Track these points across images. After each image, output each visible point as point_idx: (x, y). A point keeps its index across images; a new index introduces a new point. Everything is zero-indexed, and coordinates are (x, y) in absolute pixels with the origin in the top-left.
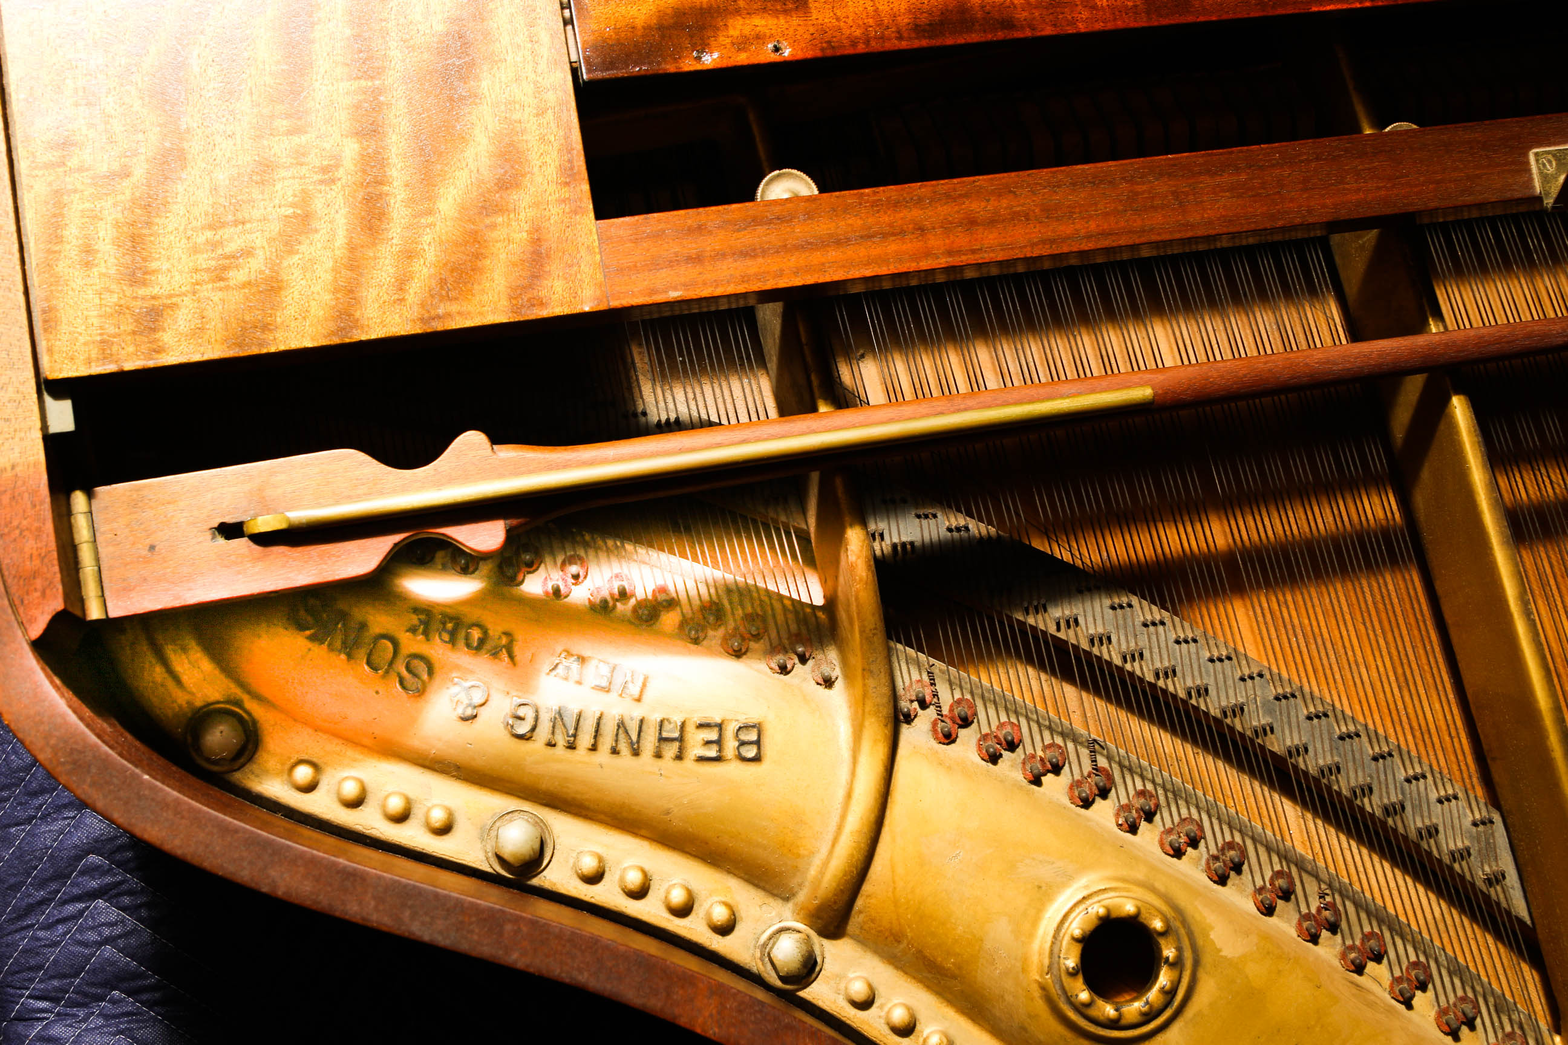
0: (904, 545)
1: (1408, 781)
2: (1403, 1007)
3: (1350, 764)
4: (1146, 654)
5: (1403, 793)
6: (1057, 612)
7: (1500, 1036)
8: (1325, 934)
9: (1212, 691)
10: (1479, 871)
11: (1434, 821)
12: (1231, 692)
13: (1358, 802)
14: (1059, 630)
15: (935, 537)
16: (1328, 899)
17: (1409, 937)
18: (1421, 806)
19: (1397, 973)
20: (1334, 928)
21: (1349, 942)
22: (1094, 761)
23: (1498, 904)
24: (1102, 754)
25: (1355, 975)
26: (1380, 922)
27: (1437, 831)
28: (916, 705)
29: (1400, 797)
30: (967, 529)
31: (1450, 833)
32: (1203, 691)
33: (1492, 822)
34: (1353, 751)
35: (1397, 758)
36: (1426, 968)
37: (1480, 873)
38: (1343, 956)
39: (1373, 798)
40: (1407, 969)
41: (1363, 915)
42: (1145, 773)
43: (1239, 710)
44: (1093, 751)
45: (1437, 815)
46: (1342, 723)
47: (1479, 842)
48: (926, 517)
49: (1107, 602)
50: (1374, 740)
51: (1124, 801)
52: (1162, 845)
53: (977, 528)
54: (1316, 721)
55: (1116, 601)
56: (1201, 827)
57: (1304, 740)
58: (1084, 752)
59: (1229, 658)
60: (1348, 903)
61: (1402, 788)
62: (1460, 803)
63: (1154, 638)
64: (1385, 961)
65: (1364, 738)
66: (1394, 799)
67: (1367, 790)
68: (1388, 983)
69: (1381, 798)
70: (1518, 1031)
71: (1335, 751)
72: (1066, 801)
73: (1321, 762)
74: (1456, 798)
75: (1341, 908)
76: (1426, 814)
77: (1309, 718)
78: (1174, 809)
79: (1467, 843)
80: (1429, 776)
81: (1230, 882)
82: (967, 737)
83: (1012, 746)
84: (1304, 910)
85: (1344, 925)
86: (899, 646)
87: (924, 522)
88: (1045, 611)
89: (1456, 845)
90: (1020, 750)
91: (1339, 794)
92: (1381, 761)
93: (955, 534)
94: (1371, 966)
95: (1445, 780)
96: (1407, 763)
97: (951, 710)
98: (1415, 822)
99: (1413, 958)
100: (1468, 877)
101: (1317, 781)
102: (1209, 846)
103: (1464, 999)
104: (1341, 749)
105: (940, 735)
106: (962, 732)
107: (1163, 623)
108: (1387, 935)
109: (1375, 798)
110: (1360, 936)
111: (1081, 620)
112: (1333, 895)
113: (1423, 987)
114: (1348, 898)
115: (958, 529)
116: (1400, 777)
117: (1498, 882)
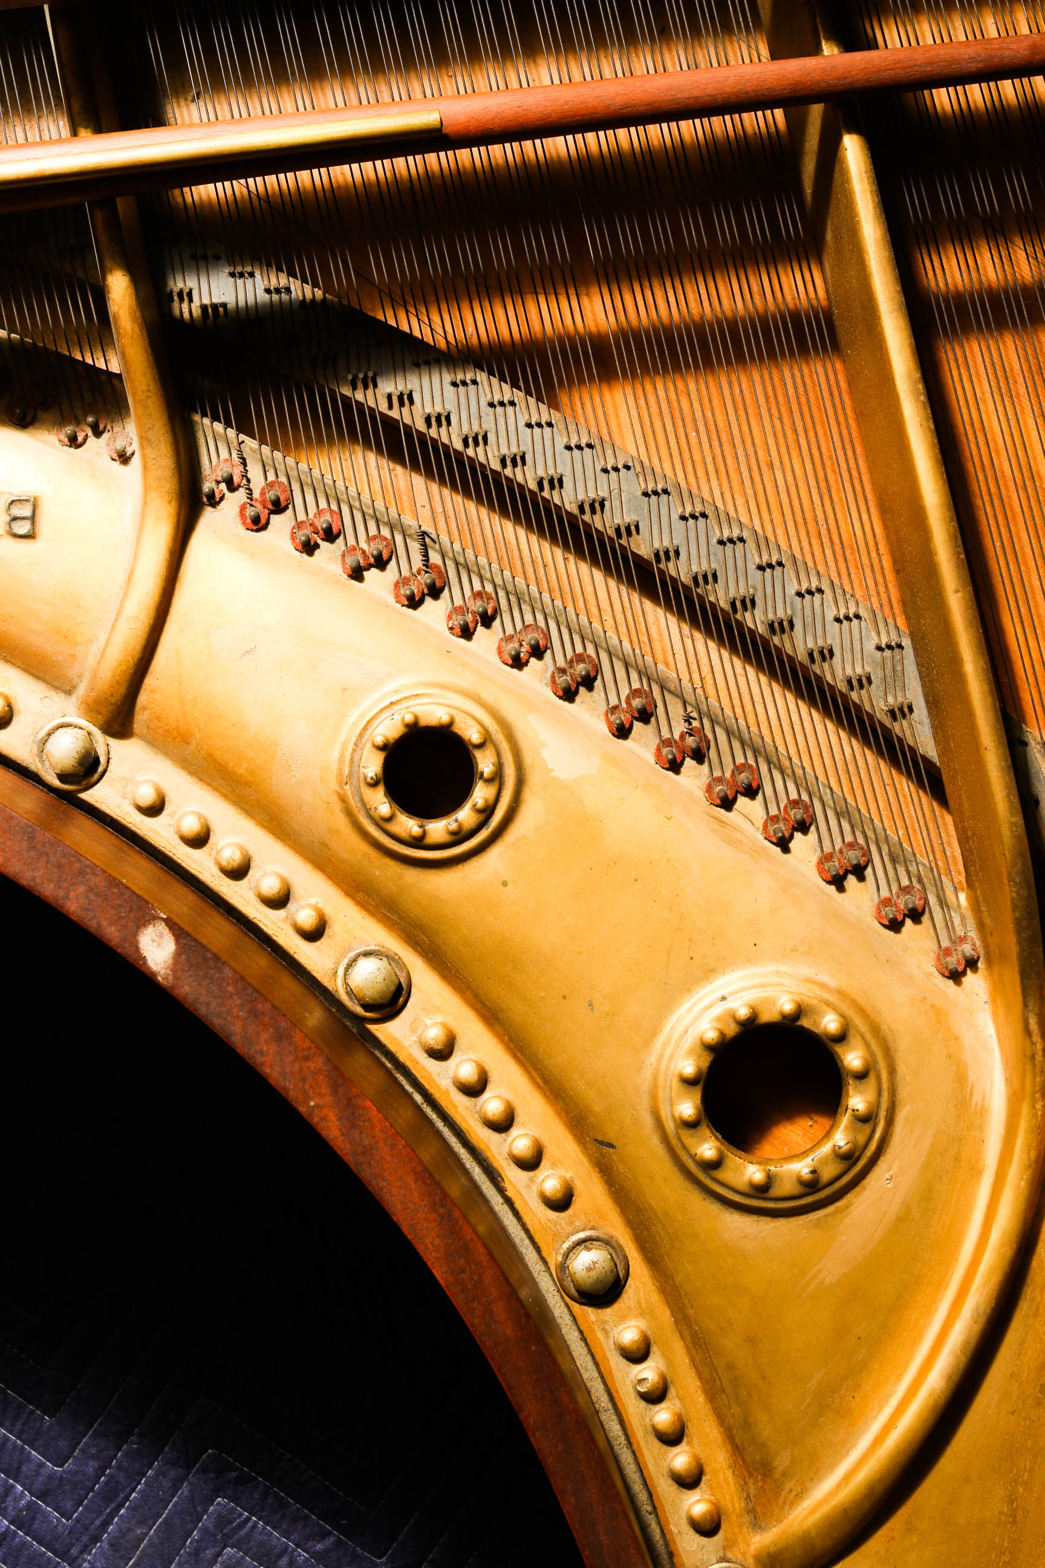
0: (215, 307)
1: (799, 594)
2: (779, 849)
3: (731, 573)
4: (491, 437)
5: (793, 609)
6: (387, 386)
7: (895, 889)
8: (689, 762)
9: (567, 482)
10: (881, 701)
11: (831, 642)
12: (591, 485)
13: (739, 616)
14: (390, 407)
15: (251, 300)
16: (696, 724)
17: (789, 772)
18: (815, 624)
19: (774, 811)
20: (699, 756)
21: (717, 773)
22: (426, 555)
23: (902, 739)
24: (433, 548)
25: (722, 811)
26: (756, 752)
27: (833, 653)
28: (223, 486)
29: (789, 612)
30: (288, 290)
31: (848, 656)
32: (556, 483)
33: (901, 647)
34: (735, 558)
35: (789, 570)
36: (808, 808)
37: (882, 704)
38: (709, 789)
39: (756, 612)
40: (786, 807)
41: (736, 745)
42: (482, 572)
43: (598, 505)
44: (424, 545)
45: (833, 636)
46: (725, 526)
47: (884, 669)
48: (241, 275)
49: (447, 378)
50: (763, 547)
51: (458, 602)
52: (500, 652)
53: (300, 290)
54: (691, 522)
55: (460, 377)
56: (548, 636)
57: (677, 542)
58: (415, 547)
59: (590, 446)
60: (718, 729)
61: (792, 603)
62: (863, 623)
63: (501, 420)
64: (760, 797)
65: (751, 544)
66: (781, 614)
67: (751, 603)
68: (762, 821)
69: (766, 613)
70: (917, 886)
71: (713, 558)
72: (391, 599)
73: (695, 568)
74: (860, 617)
75: (710, 736)
76: (819, 633)
77: (685, 518)
78: (516, 614)
79: (869, 668)
80: (828, 590)
81: (578, 699)
82: (281, 524)
83: (330, 535)
84: (666, 734)
85: (713, 753)
86: (207, 421)
87: (240, 282)
88: (375, 386)
89: (854, 669)
90: (340, 541)
91: (715, 605)
92: (768, 570)
93: (275, 297)
94: (742, 801)
95: (849, 598)
96: (802, 575)
97: (262, 494)
98: (806, 642)
99: (794, 796)
100: (868, 708)
101: (688, 588)
102: (556, 657)
103: (851, 846)
104: (721, 554)
105: (249, 521)
106: (274, 518)
107: (512, 403)
108: (764, 768)
109: (758, 612)
110: (731, 767)
111: (416, 397)
112: (701, 719)
113: (803, 827)
114: (718, 724)
115: (278, 291)
116: (791, 590)
117: (904, 716)
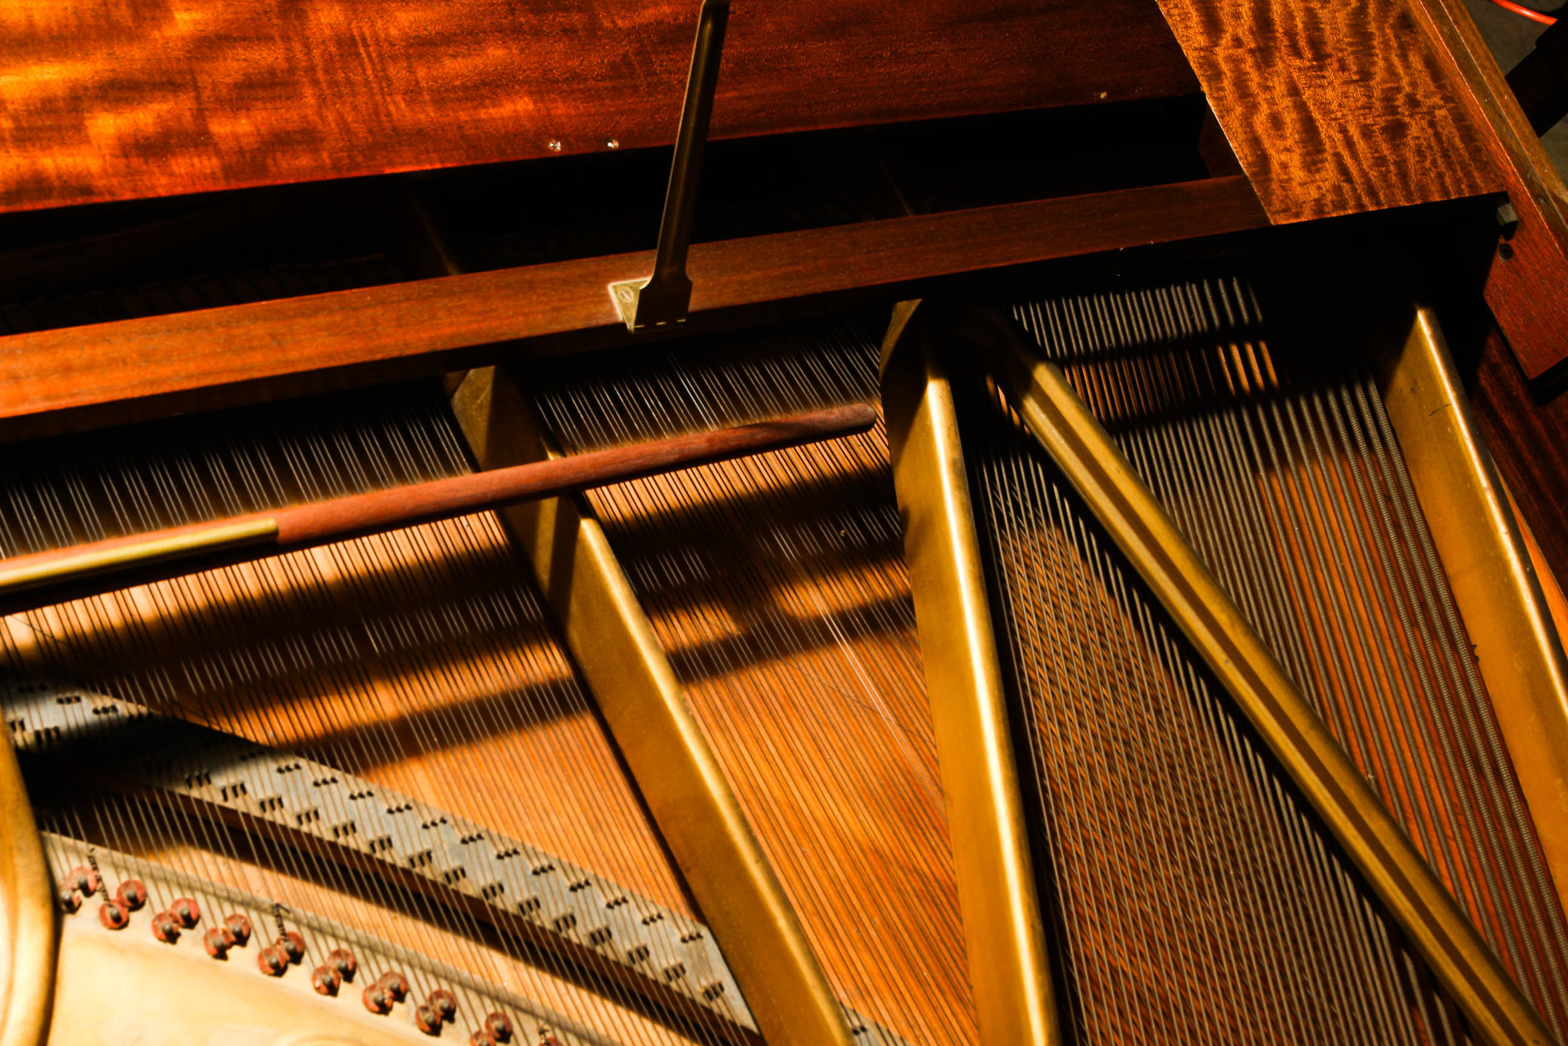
0: (48, 731)
1: (609, 906)
3: (549, 898)
4: (321, 812)
5: (607, 918)
6: (222, 780)
9: (395, 841)
10: (695, 985)
11: (643, 942)
12: (416, 841)
13: (563, 934)
14: (226, 799)
15: (81, 722)
16: (549, 1035)
18: (627, 930)
22: (281, 926)
23: (722, 1017)
24: (289, 919)
27: (647, 952)
28: (79, 893)
29: (605, 923)
30: (114, 709)
31: (660, 952)
32: (386, 843)
33: (699, 936)
34: (549, 885)
35: (595, 887)
37: (698, 988)
39: (578, 927)
42: (337, 932)
43: (426, 857)
44: (278, 916)
45: (645, 936)
46: (535, 859)
47: (691, 956)
48: (69, 701)
49: (273, 766)
50: (570, 871)
51: (319, 964)
52: (366, 1003)
53: (125, 708)
54: (507, 859)
55: (283, 765)
56: (404, 979)
57: (498, 878)
58: (270, 921)
59: (408, 807)
60: (569, 1036)
61: (605, 915)
62: (665, 922)
63: (327, 796)
65: (559, 871)
66: (598, 926)
67: (570, 920)
69: (585, 926)
71: (531, 887)
72: (257, 972)
73: (519, 899)
74: (660, 917)
75: (564, 1043)
76: (633, 937)
77: (500, 857)
78: (373, 965)
79: (679, 960)
80: (628, 897)
81: (443, 1032)
82: (140, 922)
83: (190, 922)
86: (55, 837)
87: (68, 707)
88: (209, 782)
89: (669, 963)
90: (199, 926)
91: (543, 929)
92: (580, 890)
93: (103, 716)
95: (648, 903)
96: (607, 890)
97: (119, 893)
98: (624, 946)
100: (687, 994)
101: (518, 918)
102: (417, 997)
104: (537, 883)
105: (110, 921)
106: (134, 916)
107: (334, 780)
109: (580, 927)
111: (248, 786)
112: (553, 1030)
114: (569, 1031)
115: (105, 710)
116: (602, 903)
117: (717, 995)
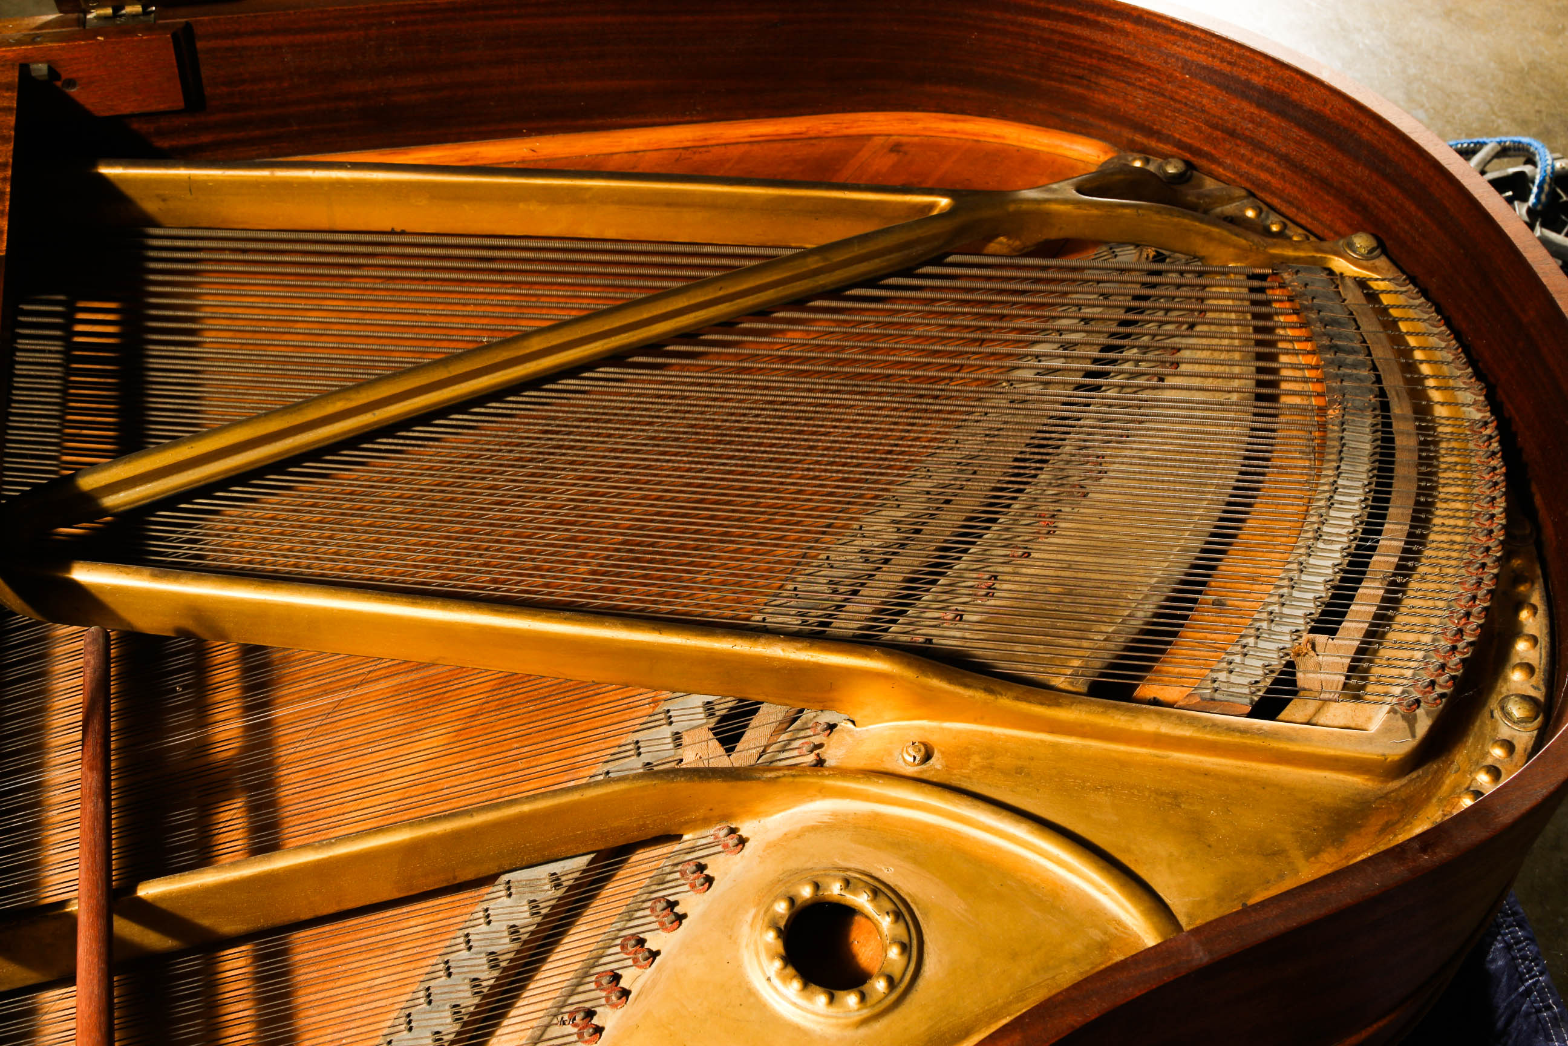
1: (470, 948)
2: (658, 958)
3: (453, 996)
5: (480, 953)
7: (683, 882)
8: (595, 1021)
10: (548, 895)
11: (505, 928)
13: (486, 990)
16: (566, 1017)
17: (600, 951)
18: (491, 939)
19: (630, 962)
20: (590, 1014)
21: (603, 1001)
23: (576, 879)
25: (631, 997)
26: (587, 975)
27: (514, 926)
29: (483, 955)
31: (515, 916)
33: (509, 882)
34: (441, 993)
35: (450, 957)
36: (626, 938)
37: (550, 892)
38: (614, 1006)
39: (482, 978)
40: (627, 954)
41: (581, 989)
45: (500, 925)
46: (417, 1002)
47: (524, 893)
50: (433, 975)
54: (413, 1024)
57: (429, 1034)
60: (570, 1001)
61: (476, 954)
62: (491, 907)
64: (619, 972)
65: (431, 984)
66: (484, 961)
67: (475, 982)
68: (638, 969)
69: (484, 971)
70: (680, 867)
71: (441, 1008)
73: (449, 1020)
74: (487, 910)
75: (575, 1007)
76: (499, 935)
77: (410, 1029)
79: (525, 902)
80: (466, 931)
84: (575, 1038)
85: (588, 1005)
89: (526, 911)
91: (477, 1006)
92: (451, 970)
94: (623, 983)
95: (472, 918)
96: (455, 949)
98: (505, 944)
99: (618, 949)
100: (553, 902)
101: (465, 1024)
103: (653, 909)
104: (438, 1003)
108: (598, 970)
109: (482, 976)
110: (598, 992)
112: (563, 1013)
113: (641, 942)
114: (565, 1001)
116: (465, 954)
117: (558, 879)
